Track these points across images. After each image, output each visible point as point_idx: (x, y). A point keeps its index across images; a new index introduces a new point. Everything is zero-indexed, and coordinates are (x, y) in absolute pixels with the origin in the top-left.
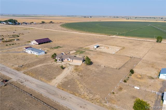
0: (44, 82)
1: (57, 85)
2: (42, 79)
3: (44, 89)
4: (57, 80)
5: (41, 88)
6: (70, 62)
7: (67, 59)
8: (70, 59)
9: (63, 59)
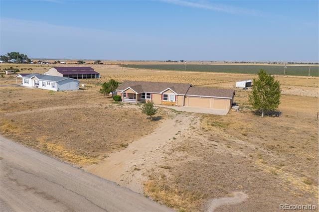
0: (59, 157)
1: (145, 179)
2: (50, 146)
3: (49, 198)
4: (134, 152)
5: (29, 189)
6: (173, 105)
7: (162, 94)
8: (177, 94)
9: (146, 94)
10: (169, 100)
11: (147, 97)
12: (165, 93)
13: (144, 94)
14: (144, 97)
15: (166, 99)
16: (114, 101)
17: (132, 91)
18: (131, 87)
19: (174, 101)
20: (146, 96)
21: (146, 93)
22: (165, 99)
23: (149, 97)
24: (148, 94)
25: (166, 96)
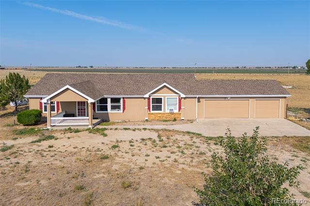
6: (175, 120)
7: (149, 99)
8: (183, 96)
9: (109, 100)
10: (166, 109)
11: (113, 108)
12: (157, 96)
13: (104, 101)
14: (105, 108)
15: (159, 108)
16: (22, 127)
17: (74, 95)
18: (73, 86)
19: (176, 111)
20: (109, 104)
21: (109, 97)
22: (155, 108)
23: (118, 107)
24: (113, 100)
25: (159, 101)
